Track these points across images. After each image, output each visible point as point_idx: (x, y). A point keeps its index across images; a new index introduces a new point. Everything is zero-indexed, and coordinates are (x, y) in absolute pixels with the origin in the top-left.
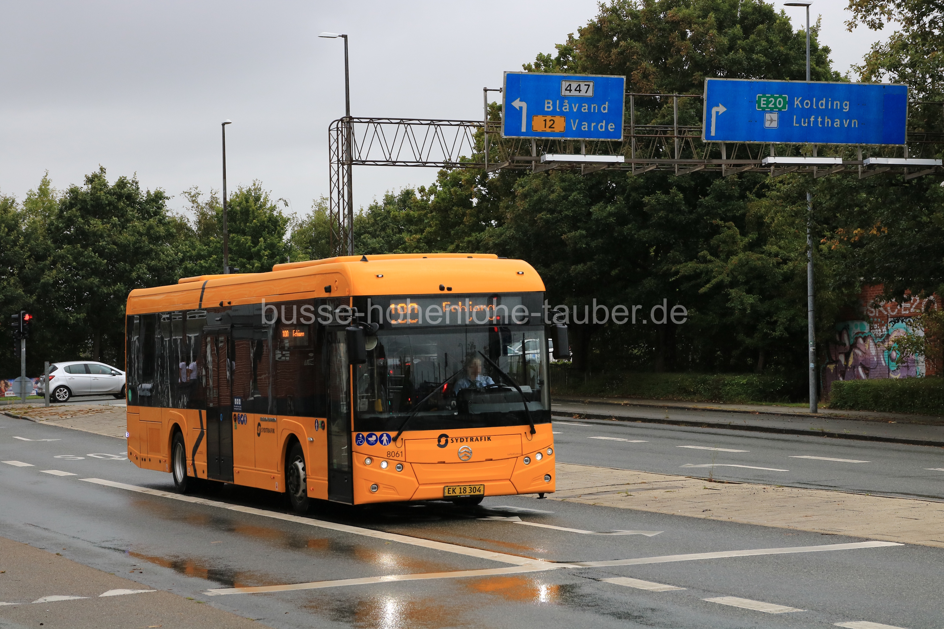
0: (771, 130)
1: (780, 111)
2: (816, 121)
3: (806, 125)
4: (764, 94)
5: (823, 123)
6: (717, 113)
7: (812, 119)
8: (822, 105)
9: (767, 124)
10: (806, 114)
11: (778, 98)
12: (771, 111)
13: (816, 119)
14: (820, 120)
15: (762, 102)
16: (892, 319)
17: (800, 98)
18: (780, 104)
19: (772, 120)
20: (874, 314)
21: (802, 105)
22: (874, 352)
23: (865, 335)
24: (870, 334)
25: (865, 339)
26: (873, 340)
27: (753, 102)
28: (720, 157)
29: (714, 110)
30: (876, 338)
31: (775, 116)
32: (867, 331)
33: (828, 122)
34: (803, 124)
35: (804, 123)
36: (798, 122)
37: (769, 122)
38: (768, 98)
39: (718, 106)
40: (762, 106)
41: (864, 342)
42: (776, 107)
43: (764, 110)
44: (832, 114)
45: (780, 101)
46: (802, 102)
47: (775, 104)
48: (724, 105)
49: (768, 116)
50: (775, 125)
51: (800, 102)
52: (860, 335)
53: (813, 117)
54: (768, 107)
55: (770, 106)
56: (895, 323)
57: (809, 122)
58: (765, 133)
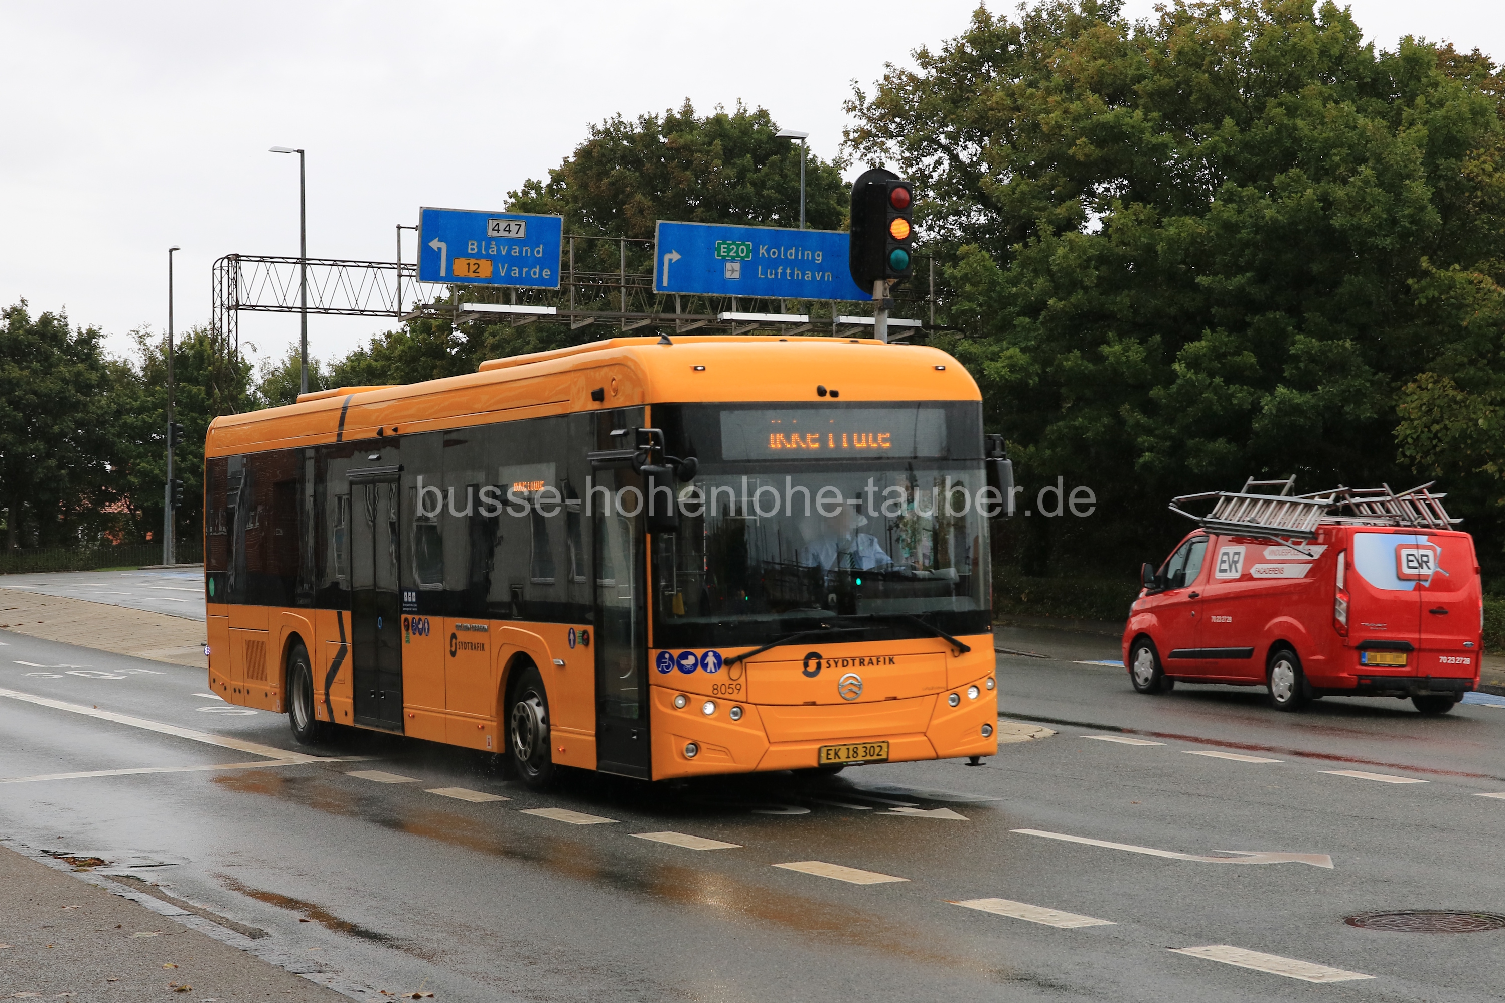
0: (733, 281)
1: (742, 260)
2: (784, 273)
3: (773, 276)
4: (724, 241)
5: (792, 275)
6: (671, 260)
7: (780, 271)
8: (791, 255)
9: (728, 275)
10: (773, 264)
11: (741, 245)
12: (733, 260)
13: (784, 270)
14: (788, 271)
15: (722, 250)
17: (766, 247)
18: (743, 252)
19: (733, 271)
21: (768, 253)
27: (711, 248)
28: (674, 311)
29: (667, 257)
31: (737, 266)
33: (798, 275)
34: (769, 276)
35: (771, 275)
36: (764, 273)
37: (731, 273)
38: (729, 245)
39: (671, 252)
40: (722, 254)
42: (738, 256)
43: (724, 260)
44: (802, 265)
45: (743, 250)
46: (768, 251)
47: (737, 252)
48: (679, 252)
49: (729, 266)
50: (737, 275)
51: (765, 250)
53: (781, 268)
54: (728, 256)
55: (731, 254)
57: (776, 274)
58: (726, 284)
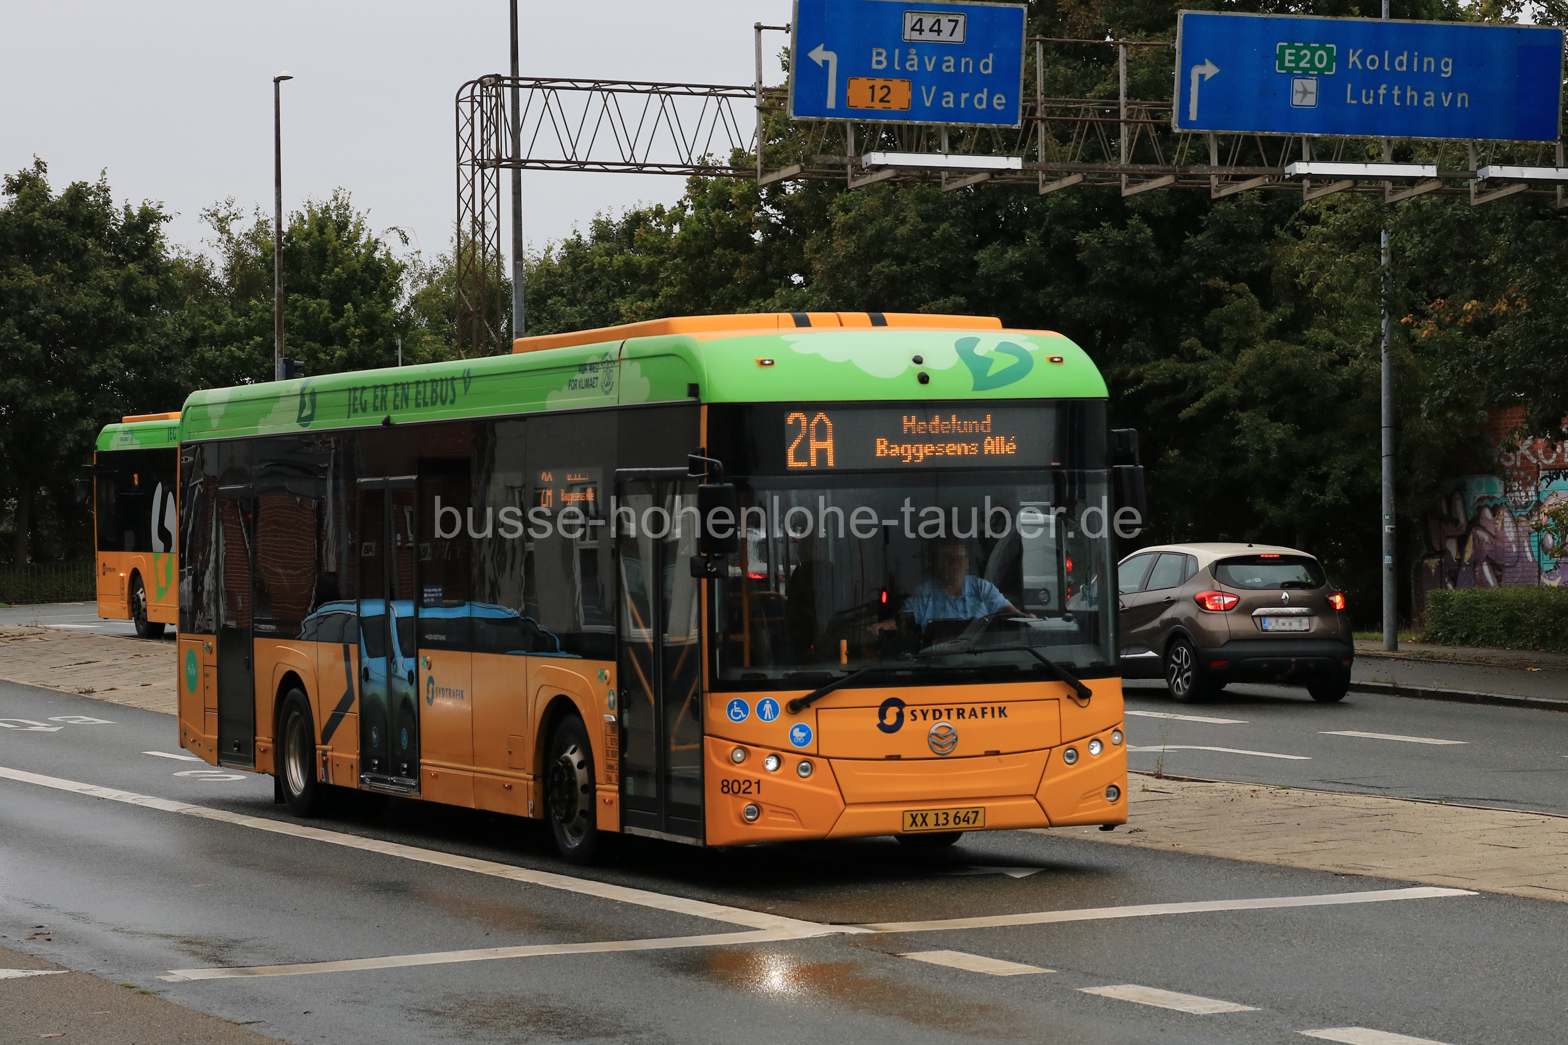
0: (1303, 111)
1: (1321, 76)
2: (1389, 96)
3: (1371, 101)
4: (1291, 42)
5: (1402, 98)
6: (1202, 76)
7: (1382, 91)
8: (1401, 64)
9: (1297, 100)
10: (1371, 80)
11: (1317, 49)
12: (1305, 75)
13: (1389, 90)
14: (1396, 92)
15: (1287, 58)
16: (1547, 473)
17: (1360, 51)
18: (1321, 62)
19: (1305, 92)
20: (1512, 463)
21: (1363, 63)
22: (1512, 534)
23: (1495, 502)
24: (1504, 500)
25: (1495, 510)
26: (1510, 512)
27: (1270, 56)
28: (1207, 161)
29: (1196, 72)
30: (1517, 508)
31: (1311, 85)
32: (1498, 495)
33: (1412, 97)
34: (1364, 101)
35: (1367, 98)
36: (1356, 95)
37: (1301, 95)
38: (1299, 49)
39: (1203, 63)
40: (1287, 64)
41: (1494, 515)
42: (1313, 67)
43: (1290, 75)
44: (1421, 81)
45: (1321, 56)
46: (1362, 58)
47: (1311, 61)
48: (1215, 62)
49: (1298, 84)
50: (1311, 100)
51: (1359, 57)
52: (1486, 502)
53: (1384, 86)
54: (1297, 68)
55: (1302, 64)
56: (1552, 479)
57: (1377, 96)
58: (1293, 116)
